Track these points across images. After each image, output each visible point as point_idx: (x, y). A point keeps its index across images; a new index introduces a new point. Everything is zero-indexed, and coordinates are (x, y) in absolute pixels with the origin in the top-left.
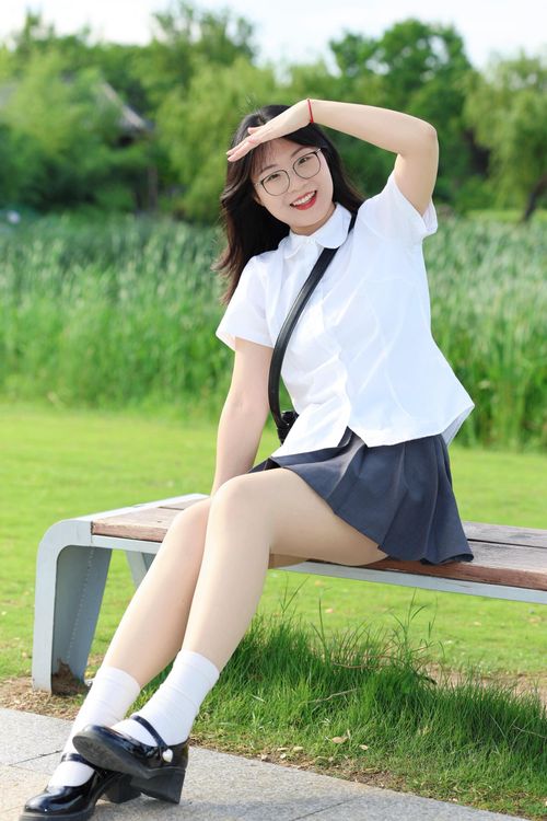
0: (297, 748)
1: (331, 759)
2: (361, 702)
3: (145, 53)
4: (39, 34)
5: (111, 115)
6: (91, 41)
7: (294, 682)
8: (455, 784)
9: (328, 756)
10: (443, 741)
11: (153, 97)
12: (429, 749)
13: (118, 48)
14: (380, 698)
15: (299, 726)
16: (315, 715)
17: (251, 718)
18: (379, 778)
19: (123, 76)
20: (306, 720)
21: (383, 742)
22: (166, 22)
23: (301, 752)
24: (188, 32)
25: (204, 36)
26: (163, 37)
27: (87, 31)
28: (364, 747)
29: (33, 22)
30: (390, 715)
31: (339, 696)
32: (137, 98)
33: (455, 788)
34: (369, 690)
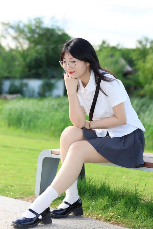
0: (100, 216)
1: (108, 219)
2: (120, 204)
3: (134, 50)
4: (105, 45)
5: (123, 67)
6: (119, 47)
7: (103, 199)
10: (141, 216)
11: (135, 62)
12: (137, 218)
14: (126, 204)
15: (103, 210)
16: (108, 208)
17: (90, 208)
18: (120, 224)
19: (128, 57)
20: (105, 208)
21: (124, 215)
22: (140, 42)
23: (101, 217)
24: (146, 45)
25: (151, 46)
26: (139, 46)
27: (119, 45)
28: (119, 216)
29: (104, 42)
30: (128, 208)
31: (115, 203)
32: (131, 62)
33: (140, 228)
34: (123, 201)
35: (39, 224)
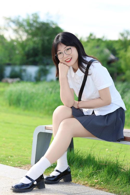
0: (86, 182)
1: (93, 185)
2: (104, 173)
3: (116, 42)
4: (92, 37)
5: (108, 56)
6: (104, 39)
7: (89, 168)
8: (121, 192)
9: (92, 184)
10: (121, 183)
11: (118, 52)
12: (117, 184)
13: (110, 41)
14: (109, 172)
16: (93, 175)
17: (78, 175)
18: (104, 190)
19: (111, 47)
20: (91, 176)
21: (107, 182)
22: (122, 35)
23: (87, 183)
24: (127, 37)
26: (121, 38)
27: (104, 37)
28: (102, 183)
29: (91, 35)
30: (110, 175)
31: (99, 171)
32: (114, 52)
33: (120, 193)
34: (106, 170)
35: (34, 189)
